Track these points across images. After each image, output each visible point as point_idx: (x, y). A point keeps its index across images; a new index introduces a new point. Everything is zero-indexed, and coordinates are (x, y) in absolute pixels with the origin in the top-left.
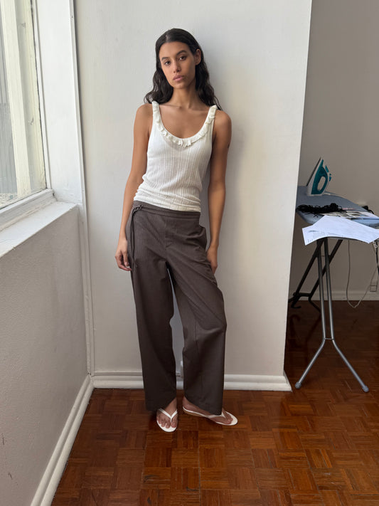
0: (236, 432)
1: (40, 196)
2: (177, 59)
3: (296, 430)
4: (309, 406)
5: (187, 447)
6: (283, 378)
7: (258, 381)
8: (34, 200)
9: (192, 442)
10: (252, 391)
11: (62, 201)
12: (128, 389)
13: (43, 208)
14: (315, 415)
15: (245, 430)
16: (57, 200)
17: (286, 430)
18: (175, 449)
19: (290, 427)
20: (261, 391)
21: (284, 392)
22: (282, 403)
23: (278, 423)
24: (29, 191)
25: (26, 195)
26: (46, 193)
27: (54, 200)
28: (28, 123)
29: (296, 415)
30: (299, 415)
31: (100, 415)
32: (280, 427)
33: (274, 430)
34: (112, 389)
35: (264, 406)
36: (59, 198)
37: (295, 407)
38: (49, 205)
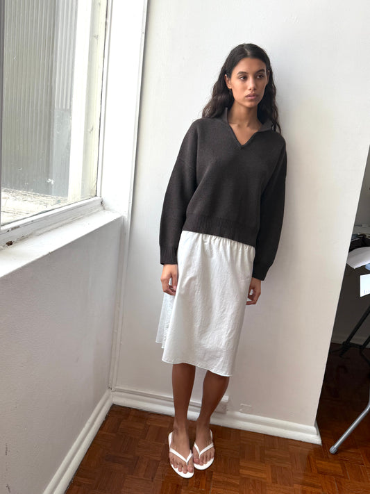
0: (254, 481)
1: (88, 204)
2: (255, 77)
3: (320, 491)
4: (339, 465)
5: (198, 487)
6: (314, 429)
7: (285, 428)
8: (81, 206)
9: (204, 482)
10: (278, 438)
11: (108, 210)
12: (147, 412)
13: (89, 215)
14: (343, 477)
15: (263, 480)
16: (104, 209)
17: (309, 489)
18: (185, 487)
19: (314, 486)
20: (287, 439)
21: (313, 444)
22: (309, 457)
23: (301, 478)
24: (79, 197)
25: (76, 200)
26: (94, 201)
27: (101, 208)
28: (88, 131)
29: (323, 473)
30: (326, 474)
31: (114, 435)
32: (303, 484)
33: (296, 486)
34: (130, 408)
35: (289, 456)
36: (106, 207)
37: (324, 465)
38: (95, 213)
